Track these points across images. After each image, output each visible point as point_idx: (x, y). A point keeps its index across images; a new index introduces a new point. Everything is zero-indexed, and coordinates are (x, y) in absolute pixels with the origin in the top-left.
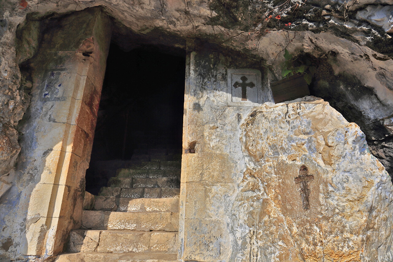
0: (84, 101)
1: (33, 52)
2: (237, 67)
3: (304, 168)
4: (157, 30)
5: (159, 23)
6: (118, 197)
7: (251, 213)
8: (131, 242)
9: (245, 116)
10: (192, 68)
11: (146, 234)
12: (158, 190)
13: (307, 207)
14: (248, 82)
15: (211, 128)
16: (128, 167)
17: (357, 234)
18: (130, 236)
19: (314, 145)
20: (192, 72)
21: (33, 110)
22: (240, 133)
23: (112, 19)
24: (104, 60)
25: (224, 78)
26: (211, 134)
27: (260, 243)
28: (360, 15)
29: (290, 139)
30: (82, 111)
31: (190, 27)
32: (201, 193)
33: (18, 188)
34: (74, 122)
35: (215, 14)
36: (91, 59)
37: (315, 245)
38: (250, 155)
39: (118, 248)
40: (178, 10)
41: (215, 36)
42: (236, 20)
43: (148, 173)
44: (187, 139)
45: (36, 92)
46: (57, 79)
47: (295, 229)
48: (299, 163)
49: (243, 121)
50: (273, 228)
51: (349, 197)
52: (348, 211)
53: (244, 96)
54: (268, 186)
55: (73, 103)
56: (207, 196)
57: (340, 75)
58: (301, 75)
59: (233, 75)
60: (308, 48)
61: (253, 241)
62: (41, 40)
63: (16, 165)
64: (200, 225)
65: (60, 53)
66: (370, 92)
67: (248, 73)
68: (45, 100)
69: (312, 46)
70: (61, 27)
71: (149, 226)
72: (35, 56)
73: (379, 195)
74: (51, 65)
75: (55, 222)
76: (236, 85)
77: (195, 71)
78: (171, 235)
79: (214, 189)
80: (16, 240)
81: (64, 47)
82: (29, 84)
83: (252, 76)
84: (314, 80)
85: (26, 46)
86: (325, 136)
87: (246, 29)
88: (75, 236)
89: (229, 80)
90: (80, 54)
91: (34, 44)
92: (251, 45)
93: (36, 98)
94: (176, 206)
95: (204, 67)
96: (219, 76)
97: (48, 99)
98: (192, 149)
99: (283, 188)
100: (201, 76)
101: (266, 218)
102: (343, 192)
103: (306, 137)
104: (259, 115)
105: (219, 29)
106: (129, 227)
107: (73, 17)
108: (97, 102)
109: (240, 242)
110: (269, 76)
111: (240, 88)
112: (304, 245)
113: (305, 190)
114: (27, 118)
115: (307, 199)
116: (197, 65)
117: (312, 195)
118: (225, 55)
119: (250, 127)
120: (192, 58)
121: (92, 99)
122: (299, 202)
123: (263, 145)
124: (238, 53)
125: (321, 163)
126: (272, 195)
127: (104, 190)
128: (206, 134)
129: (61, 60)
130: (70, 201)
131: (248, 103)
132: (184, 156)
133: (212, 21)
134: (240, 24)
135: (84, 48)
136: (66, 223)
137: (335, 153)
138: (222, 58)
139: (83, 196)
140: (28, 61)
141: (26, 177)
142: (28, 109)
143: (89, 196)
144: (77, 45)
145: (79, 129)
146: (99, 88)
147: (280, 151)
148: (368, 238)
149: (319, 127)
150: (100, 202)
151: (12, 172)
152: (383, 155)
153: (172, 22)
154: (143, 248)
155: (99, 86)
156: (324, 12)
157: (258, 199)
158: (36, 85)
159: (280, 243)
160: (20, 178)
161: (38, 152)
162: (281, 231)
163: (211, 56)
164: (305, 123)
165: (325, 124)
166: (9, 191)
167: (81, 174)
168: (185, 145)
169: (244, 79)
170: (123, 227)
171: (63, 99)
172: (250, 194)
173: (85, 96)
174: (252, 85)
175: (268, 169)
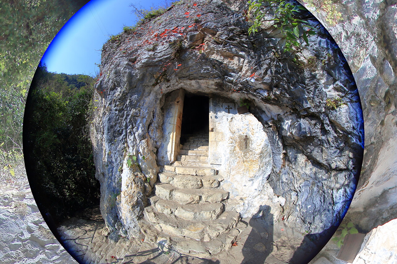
0: (178, 117)
1: (164, 104)
2: (226, 102)
3: (246, 136)
4: (199, 92)
5: (199, 90)
6: (190, 146)
7: (231, 150)
8: (194, 159)
9: (229, 119)
10: (211, 103)
11: (199, 157)
12: (202, 144)
13: (246, 148)
14: (230, 107)
15: (218, 123)
16: (192, 136)
17: (258, 155)
18: (194, 157)
19: (249, 129)
20: (211, 105)
21: (165, 121)
22: (228, 125)
23: (184, 90)
24: (183, 102)
25: (222, 106)
26: (218, 125)
27: (233, 159)
28: (257, 91)
29: (243, 127)
30: (177, 120)
31: (209, 91)
32: (216, 144)
33: (163, 143)
34: (175, 123)
35: (217, 87)
36: (179, 103)
37: (247, 158)
38: (231, 132)
39: (191, 160)
40: (205, 87)
41: (218, 93)
42: (224, 89)
43: (199, 138)
44: (210, 127)
45: (165, 115)
46: (170, 111)
47: (242, 155)
48: (245, 134)
49: (229, 121)
50: (237, 155)
51: (258, 145)
52: (257, 149)
53: (229, 113)
54: (236, 142)
55: (175, 118)
56: (217, 145)
57: (257, 106)
58: (245, 106)
59: (225, 105)
60: (247, 98)
61: (231, 158)
62: (165, 100)
63: (162, 137)
64: (215, 154)
65: (171, 103)
66: (264, 112)
67: (229, 104)
68: (167, 118)
69: (248, 97)
70: (170, 95)
71: (200, 155)
72: (164, 105)
73: (265, 144)
74: (168, 107)
75: (173, 152)
76: (226, 108)
77: (212, 104)
78: (207, 157)
79: (219, 143)
80: (165, 157)
81: (172, 101)
82: (163, 114)
83: (231, 105)
84: (250, 107)
85: (162, 103)
86: (252, 125)
87: (227, 91)
88: (179, 156)
89: (224, 107)
90: (176, 103)
91: (164, 102)
92: (230, 96)
93: (165, 117)
94: (208, 148)
95: (215, 103)
96: (220, 106)
97: (168, 117)
98: (212, 130)
99: (240, 142)
100: (215, 106)
101: (235, 152)
102: (256, 143)
103: (247, 126)
104: (234, 119)
105: (218, 91)
106: (193, 155)
107: (174, 92)
108: (181, 116)
109: (227, 159)
110: (237, 105)
111: (227, 109)
112: (244, 159)
113: (246, 143)
114: (163, 123)
115: (246, 146)
116: (213, 102)
117: (248, 144)
118: (222, 99)
119: (231, 123)
120: (211, 100)
121: (180, 116)
122: (244, 146)
123: (235, 129)
124: (226, 98)
125: (251, 135)
126: (237, 145)
127: (185, 144)
128: (217, 125)
129: (171, 105)
130: (176, 147)
131: (231, 115)
132: (210, 133)
133: (216, 89)
134: (225, 90)
135: (177, 100)
136: (176, 153)
137: (255, 131)
138: (221, 100)
139: (179, 145)
140: (162, 107)
141: (165, 140)
142: (163, 121)
143: (181, 145)
144: (175, 100)
145: (177, 125)
146: (182, 112)
147: (240, 131)
148: (261, 156)
149: (251, 123)
150: (185, 147)
151: (161, 138)
152: (268, 132)
153: (203, 90)
154: (198, 161)
155: (182, 111)
156: (248, 89)
157: (233, 146)
158: (165, 113)
159: (238, 158)
160: (163, 140)
161: (167, 133)
162: (239, 155)
163: (217, 99)
164: (247, 122)
165: (252, 122)
166: (161, 144)
167: (179, 139)
168: (210, 129)
169: (229, 106)
170: (192, 155)
171: (172, 117)
172: (231, 144)
173: (178, 115)
174: (231, 108)
175: (236, 137)
